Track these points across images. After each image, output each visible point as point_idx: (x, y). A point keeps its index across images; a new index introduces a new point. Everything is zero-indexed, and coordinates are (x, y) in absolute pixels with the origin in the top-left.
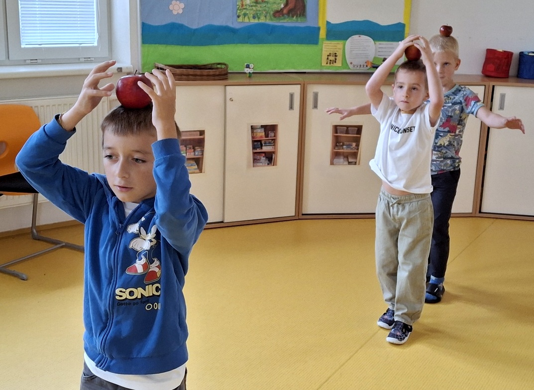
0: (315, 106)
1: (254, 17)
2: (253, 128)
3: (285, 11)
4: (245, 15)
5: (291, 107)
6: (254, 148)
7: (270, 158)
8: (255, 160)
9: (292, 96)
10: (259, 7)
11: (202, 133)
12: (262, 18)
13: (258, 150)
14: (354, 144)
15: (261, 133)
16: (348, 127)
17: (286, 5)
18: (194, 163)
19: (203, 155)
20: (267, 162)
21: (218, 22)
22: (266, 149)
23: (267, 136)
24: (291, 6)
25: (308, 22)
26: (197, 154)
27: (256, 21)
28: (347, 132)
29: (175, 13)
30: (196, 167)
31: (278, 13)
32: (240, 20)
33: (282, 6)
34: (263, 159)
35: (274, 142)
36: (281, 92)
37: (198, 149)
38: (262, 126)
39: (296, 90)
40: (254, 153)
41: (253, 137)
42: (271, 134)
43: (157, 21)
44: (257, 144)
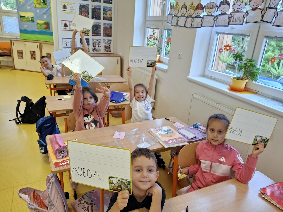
0: (43, 48)
1: (40, 29)
2: (30, 51)
3: (46, 28)
4: (39, 28)
5: (38, 48)
6: (31, 55)
7: (35, 58)
8: (32, 58)
9: (37, 45)
10: (41, 27)
11: (22, 51)
12: (42, 29)
13: (32, 56)
14: (50, 58)
15: (32, 52)
16: (49, 54)
17: (46, 27)
18: (21, 57)
19: (23, 55)
20: (34, 59)
21: (34, 30)
22: (33, 56)
23: (33, 53)
24: (47, 27)
25: (51, 31)
26: (22, 55)
27: (40, 30)
28: (49, 55)
29: (25, 27)
30: (22, 58)
31: (45, 28)
32: (38, 29)
33: (45, 27)
34: (33, 58)
35: (35, 55)
36: (36, 44)
37: (22, 54)
38: (32, 51)
39: (38, 44)
40: (31, 57)
41: (31, 53)
42: (34, 53)
43: (23, 29)
44: (32, 55)
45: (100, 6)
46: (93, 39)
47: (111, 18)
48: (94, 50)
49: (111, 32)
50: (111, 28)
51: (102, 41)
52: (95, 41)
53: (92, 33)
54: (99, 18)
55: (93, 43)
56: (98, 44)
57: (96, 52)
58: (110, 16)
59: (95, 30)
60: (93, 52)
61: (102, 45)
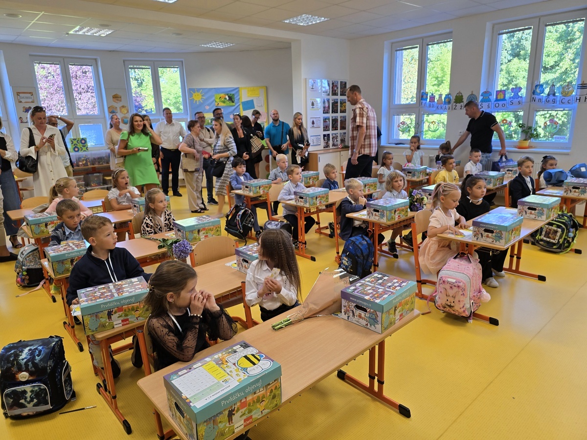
45: (337, 99)
46: (332, 134)
47: (346, 110)
48: (334, 145)
49: (345, 124)
50: (346, 120)
51: (339, 136)
52: (334, 135)
53: (332, 128)
54: (337, 112)
55: (333, 138)
56: (336, 139)
57: (334, 147)
58: (344, 108)
59: (334, 124)
60: (332, 148)
61: (339, 139)
